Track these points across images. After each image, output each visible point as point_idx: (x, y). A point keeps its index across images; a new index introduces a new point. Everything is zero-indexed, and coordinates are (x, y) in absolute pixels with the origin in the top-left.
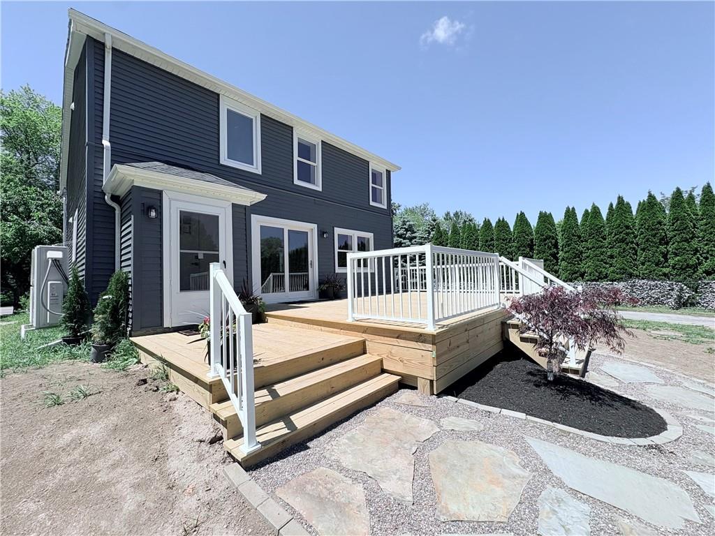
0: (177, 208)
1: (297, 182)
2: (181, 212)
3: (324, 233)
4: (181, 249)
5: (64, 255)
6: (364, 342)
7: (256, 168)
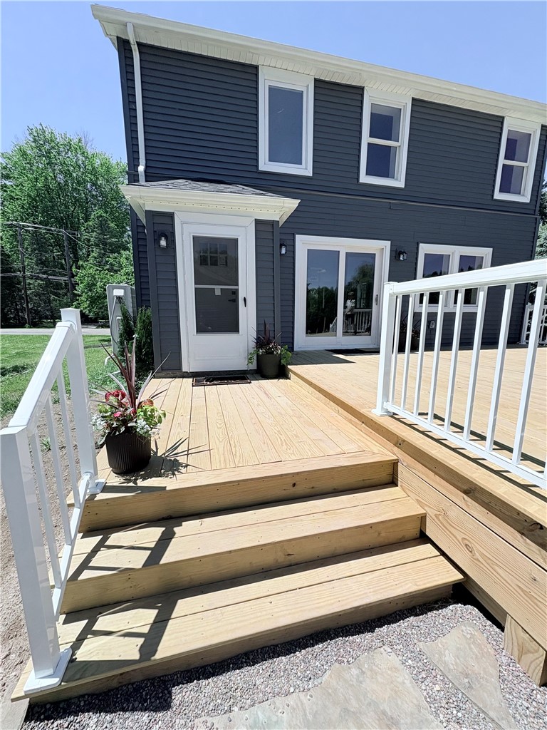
0: (190, 233)
1: (364, 178)
2: (194, 237)
3: (401, 253)
4: (195, 284)
5: (125, 292)
6: (395, 464)
7: (305, 169)
